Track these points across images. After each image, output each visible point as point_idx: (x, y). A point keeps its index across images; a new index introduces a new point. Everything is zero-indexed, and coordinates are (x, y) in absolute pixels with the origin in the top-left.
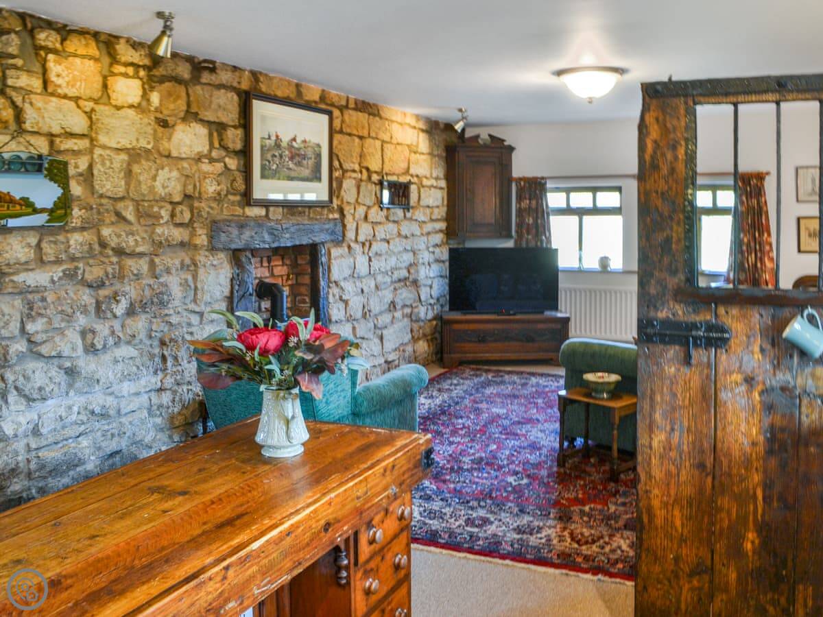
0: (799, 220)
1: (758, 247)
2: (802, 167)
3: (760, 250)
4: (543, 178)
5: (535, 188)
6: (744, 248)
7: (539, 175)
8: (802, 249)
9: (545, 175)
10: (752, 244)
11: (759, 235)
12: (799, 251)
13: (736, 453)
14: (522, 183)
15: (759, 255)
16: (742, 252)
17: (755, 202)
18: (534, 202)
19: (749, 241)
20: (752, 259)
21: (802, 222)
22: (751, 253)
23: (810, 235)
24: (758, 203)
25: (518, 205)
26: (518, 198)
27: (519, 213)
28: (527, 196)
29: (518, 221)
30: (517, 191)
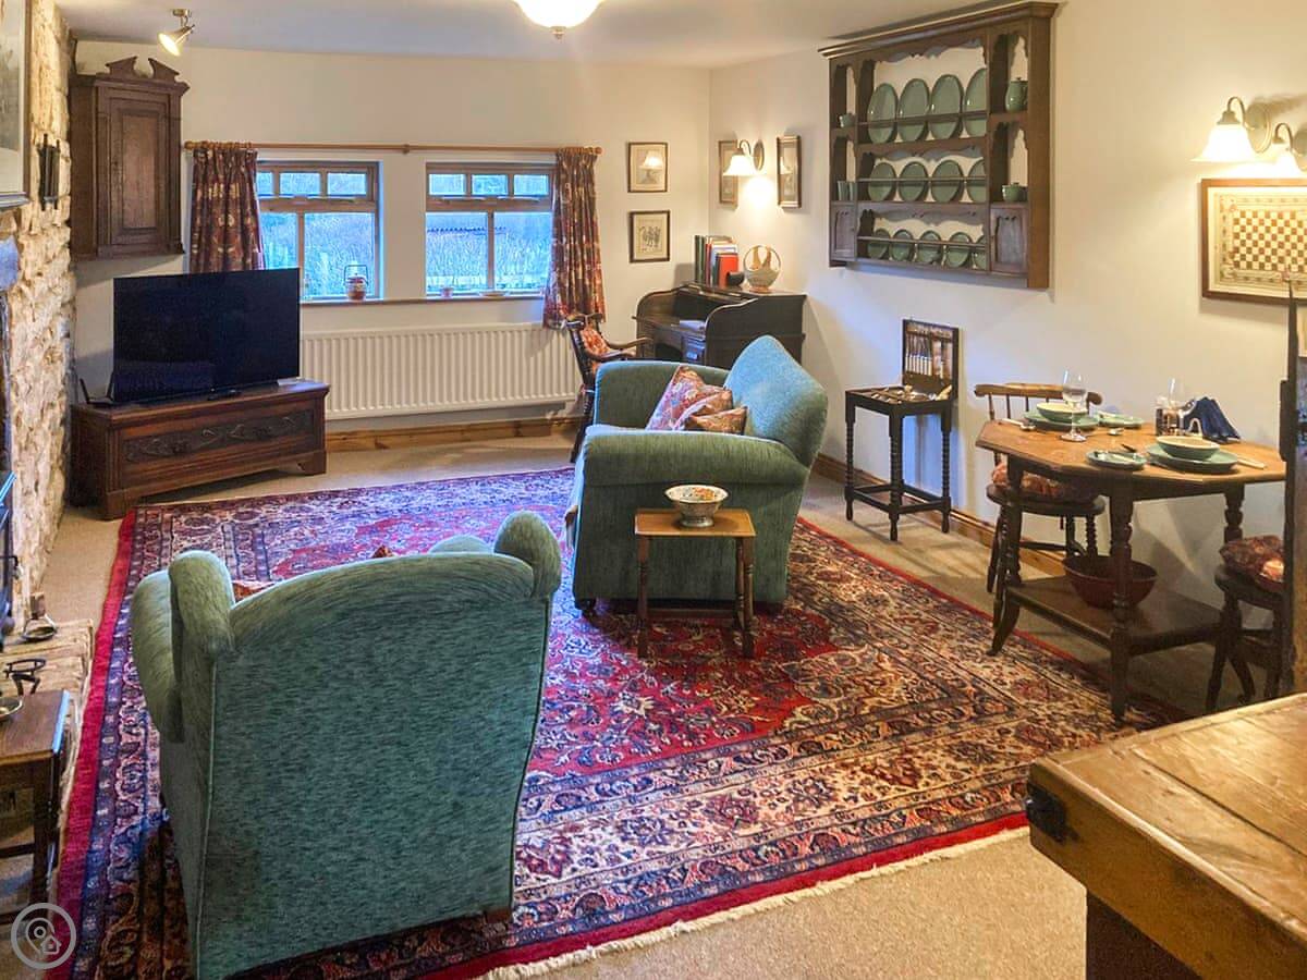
0: (631, 216)
1: (585, 257)
2: (634, 144)
3: (589, 262)
4: (250, 145)
5: (233, 163)
7: (243, 140)
8: (635, 257)
9: (255, 140)
11: (588, 240)
12: (631, 259)
14: (210, 153)
15: (587, 267)
17: (582, 190)
18: (234, 189)
20: (576, 273)
21: (636, 219)
23: (645, 238)
24: (586, 193)
25: (199, 193)
26: (201, 179)
27: (202, 207)
28: (221, 177)
29: (198, 221)
30: (196, 168)
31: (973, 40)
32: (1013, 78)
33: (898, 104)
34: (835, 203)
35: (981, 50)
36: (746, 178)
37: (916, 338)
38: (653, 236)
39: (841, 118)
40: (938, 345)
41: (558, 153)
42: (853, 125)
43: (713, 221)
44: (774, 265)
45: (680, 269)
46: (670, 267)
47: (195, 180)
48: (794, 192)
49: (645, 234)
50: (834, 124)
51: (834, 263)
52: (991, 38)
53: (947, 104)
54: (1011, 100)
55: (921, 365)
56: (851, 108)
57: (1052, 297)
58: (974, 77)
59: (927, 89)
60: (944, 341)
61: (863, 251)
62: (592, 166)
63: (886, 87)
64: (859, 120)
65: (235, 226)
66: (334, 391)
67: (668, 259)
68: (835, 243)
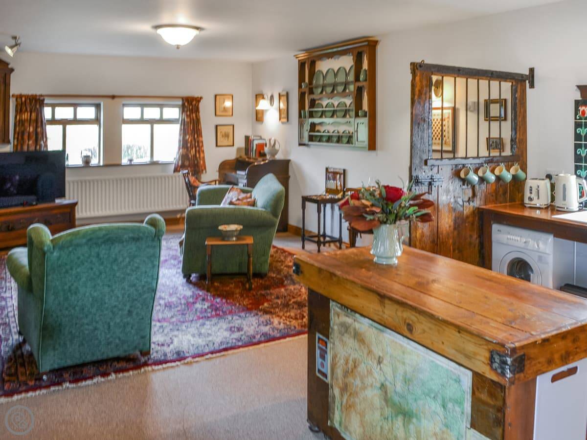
0: (217, 126)
1: (196, 144)
2: (218, 95)
3: (198, 146)
4: (41, 96)
5: (33, 104)
6: (189, 145)
7: (38, 93)
8: (218, 145)
9: (44, 93)
10: (193, 143)
11: (197, 136)
12: (217, 146)
13: (444, 232)
14: (23, 99)
15: (197, 149)
16: (187, 148)
17: (194, 115)
18: (34, 115)
19: (191, 141)
20: (193, 152)
21: (218, 128)
22: (193, 148)
23: (223, 136)
24: (196, 116)
25: (18, 117)
26: (19, 110)
27: (19, 123)
28: (29, 110)
29: (17, 129)
30: (17, 106)
31: (349, 53)
32: (364, 68)
33: (324, 78)
34: (300, 119)
35: (352, 57)
36: (266, 111)
37: (331, 174)
38: (226, 136)
39: (303, 84)
40: (338, 176)
41: (183, 99)
42: (307, 86)
43: (254, 129)
44: (277, 147)
45: (239, 150)
46: (234, 149)
47: (16, 111)
48: (285, 115)
49: (222, 135)
50: (300, 86)
51: (300, 145)
52: (356, 52)
53: (341, 78)
54: (362, 77)
55: (332, 184)
56: (307, 80)
57: (377, 155)
58: (350, 69)
59: (334, 72)
60: (340, 174)
61: (311, 139)
62: (198, 105)
63: (319, 71)
64: (309, 85)
65: (33, 132)
66: (79, 204)
67: (233, 145)
68: (301, 136)
